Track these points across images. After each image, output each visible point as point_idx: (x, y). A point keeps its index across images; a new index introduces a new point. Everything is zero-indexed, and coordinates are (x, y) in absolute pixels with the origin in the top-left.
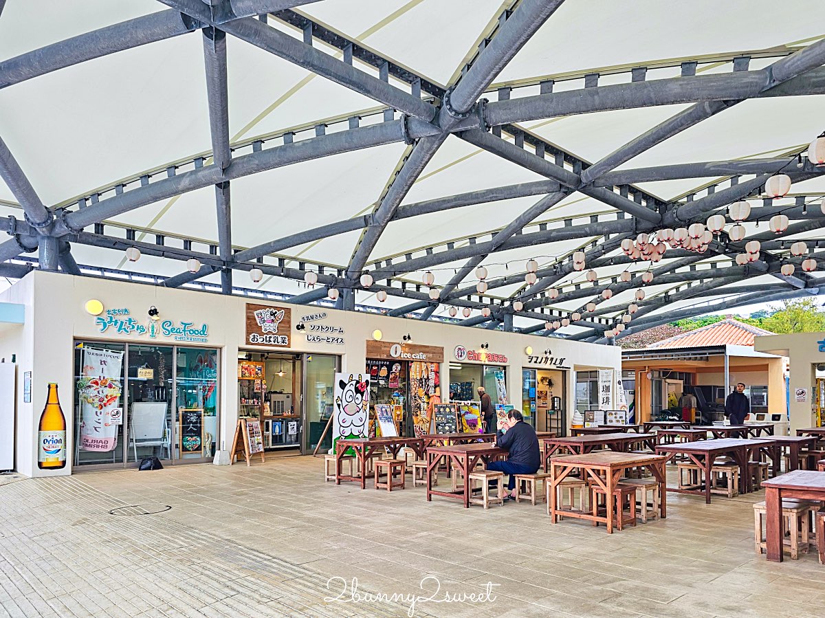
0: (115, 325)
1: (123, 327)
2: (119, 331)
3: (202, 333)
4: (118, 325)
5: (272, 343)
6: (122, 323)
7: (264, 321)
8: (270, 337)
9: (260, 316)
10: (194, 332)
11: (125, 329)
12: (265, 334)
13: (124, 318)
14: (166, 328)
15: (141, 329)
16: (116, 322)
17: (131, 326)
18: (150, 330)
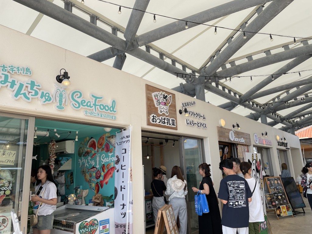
0: (12, 87)
1: (22, 92)
2: (16, 96)
3: (111, 109)
4: (16, 87)
5: (166, 124)
6: (21, 86)
7: (160, 103)
8: (164, 119)
9: (156, 98)
10: (104, 108)
11: (24, 94)
12: (161, 115)
13: (24, 80)
14: (76, 99)
15: (47, 98)
16: (13, 84)
17: (33, 92)
18: (58, 99)
